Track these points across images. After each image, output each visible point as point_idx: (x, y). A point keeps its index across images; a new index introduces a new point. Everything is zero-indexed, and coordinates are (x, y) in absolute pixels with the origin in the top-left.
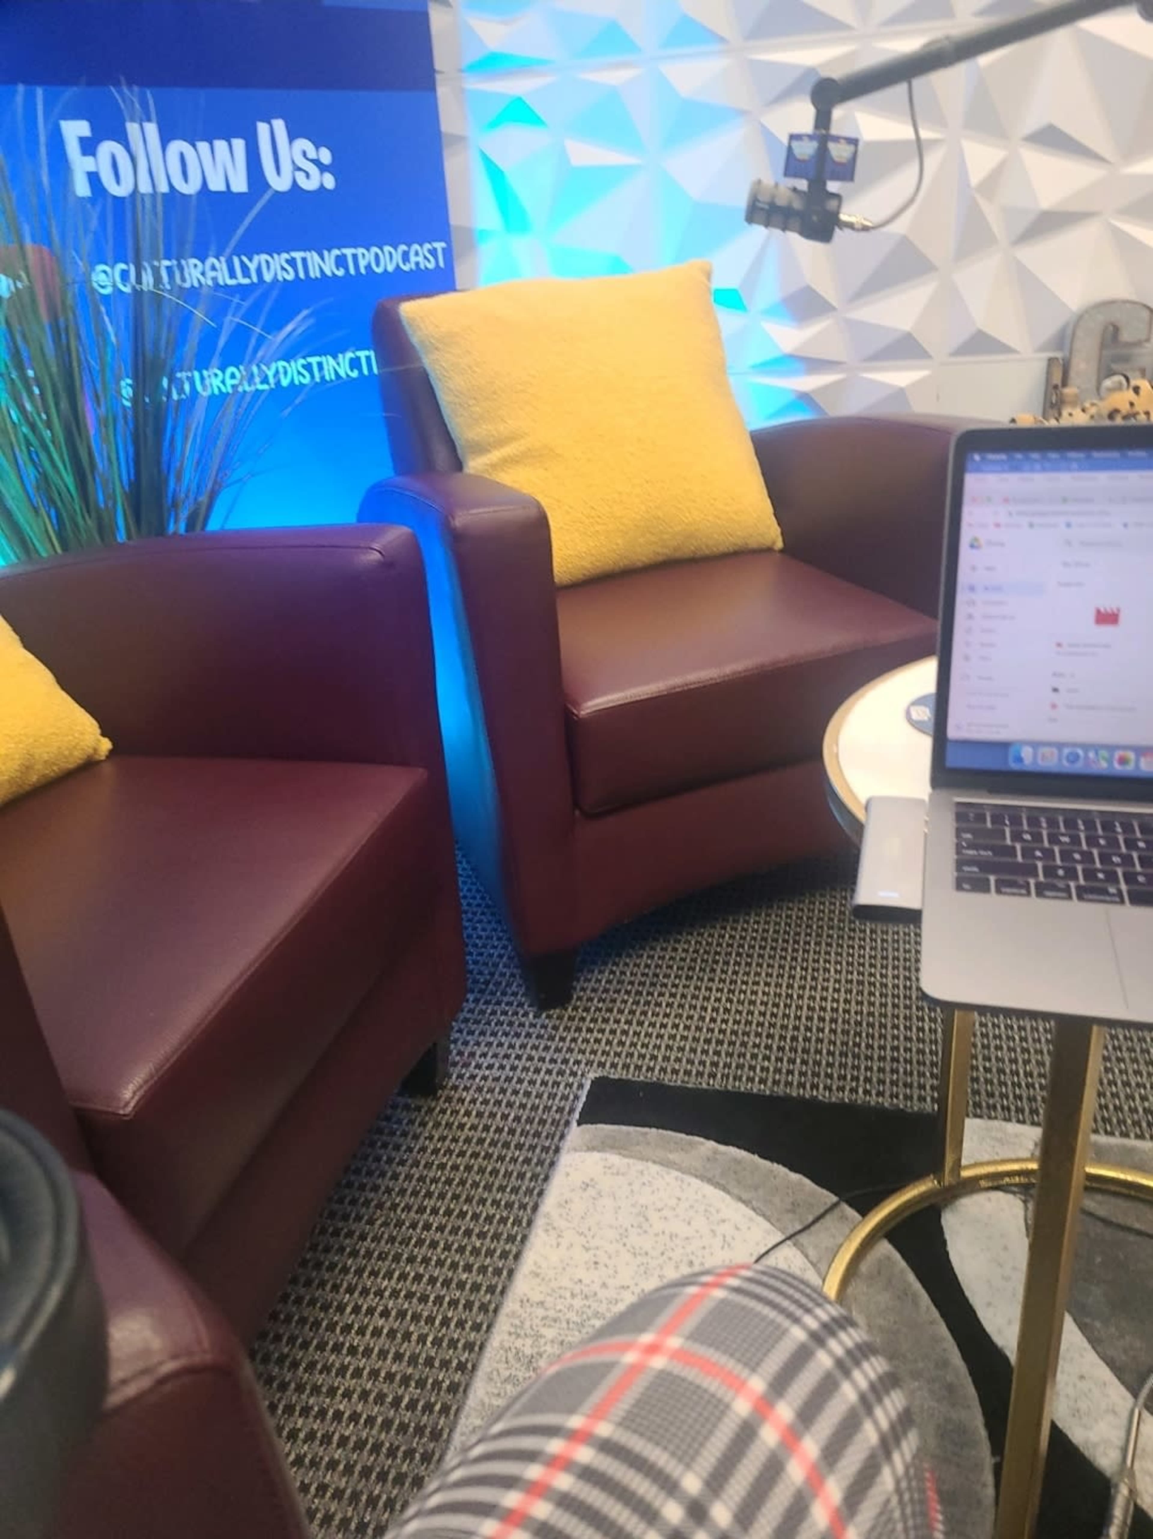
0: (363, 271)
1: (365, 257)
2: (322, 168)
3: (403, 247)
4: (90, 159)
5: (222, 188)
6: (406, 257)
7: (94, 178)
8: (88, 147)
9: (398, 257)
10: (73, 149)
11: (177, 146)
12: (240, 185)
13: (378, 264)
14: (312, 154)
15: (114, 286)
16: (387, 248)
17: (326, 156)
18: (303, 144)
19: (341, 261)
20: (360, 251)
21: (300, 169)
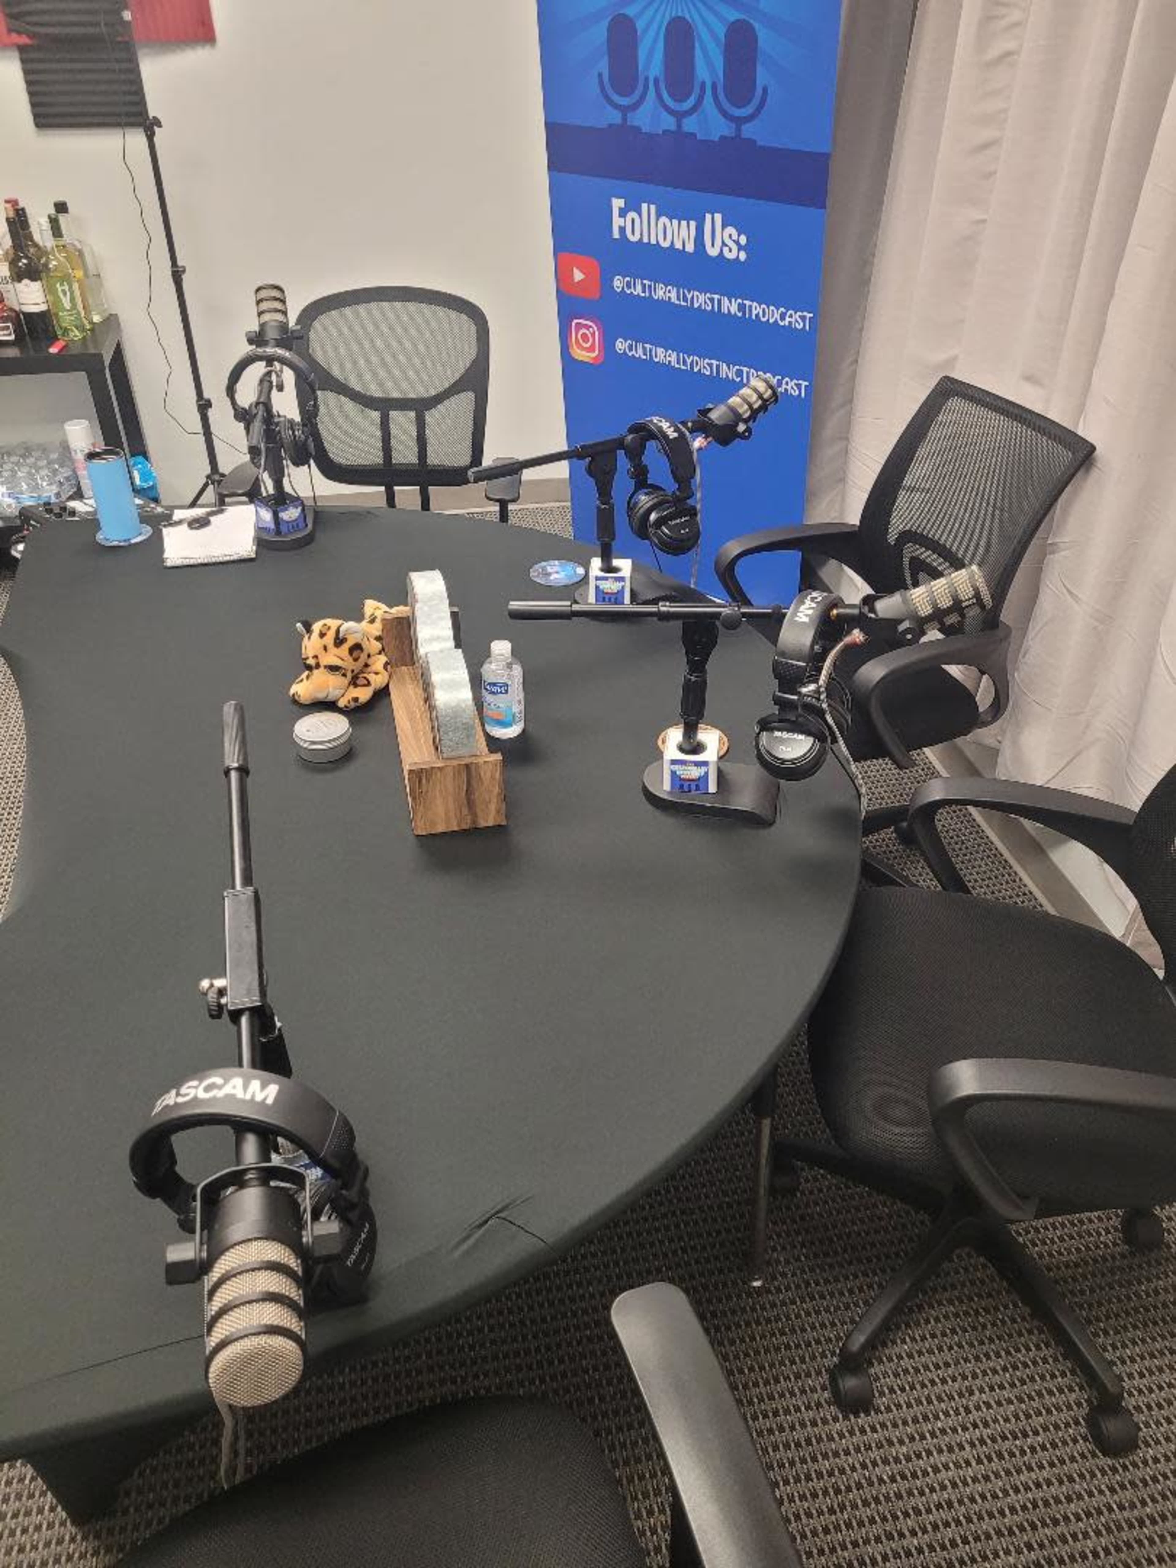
0: (754, 317)
1: (757, 309)
2: (740, 248)
3: (782, 309)
4: (622, 220)
5: (681, 248)
6: (783, 317)
7: (622, 230)
8: (623, 213)
9: (777, 316)
10: (616, 212)
11: (664, 220)
12: (690, 248)
13: (764, 316)
14: (735, 237)
15: (623, 288)
16: (772, 308)
17: (743, 240)
18: (731, 230)
19: (742, 307)
20: (755, 304)
21: (726, 245)
